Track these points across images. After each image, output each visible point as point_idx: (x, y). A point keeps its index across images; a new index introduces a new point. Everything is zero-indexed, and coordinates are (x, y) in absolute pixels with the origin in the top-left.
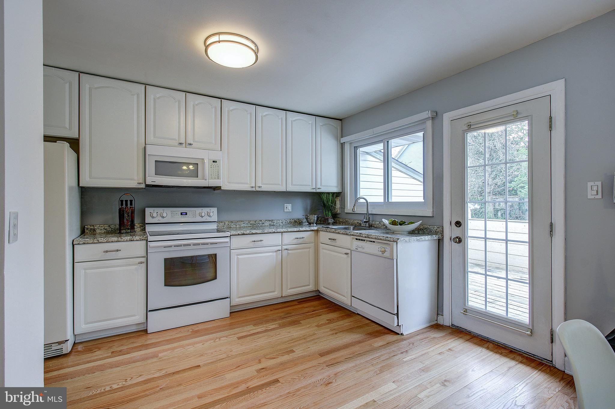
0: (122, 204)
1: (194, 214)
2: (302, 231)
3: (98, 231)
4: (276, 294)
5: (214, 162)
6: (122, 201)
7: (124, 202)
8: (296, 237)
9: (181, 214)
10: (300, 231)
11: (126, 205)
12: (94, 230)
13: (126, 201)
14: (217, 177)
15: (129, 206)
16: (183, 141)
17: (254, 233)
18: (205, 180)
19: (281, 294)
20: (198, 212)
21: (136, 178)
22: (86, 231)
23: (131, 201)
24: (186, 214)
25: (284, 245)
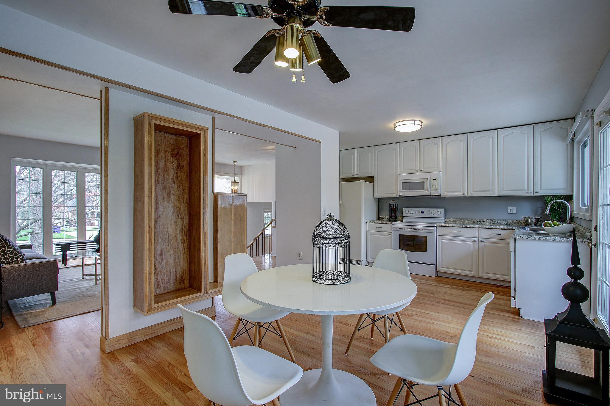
0: (391, 206)
1: (428, 212)
2: (499, 229)
3: (385, 219)
4: (473, 273)
5: (434, 179)
6: (391, 204)
7: (392, 205)
8: (492, 233)
9: (421, 212)
10: (496, 229)
11: (393, 206)
12: (383, 219)
13: (393, 204)
14: (436, 189)
15: (394, 206)
16: (417, 169)
17: (453, 226)
18: (429, 191)
19: (477, 275)
20: (430, 211)
21: (395, 192)
22: (380, 219)
23: (396, 204)
24: (424, 212)
25: (481, 238)
